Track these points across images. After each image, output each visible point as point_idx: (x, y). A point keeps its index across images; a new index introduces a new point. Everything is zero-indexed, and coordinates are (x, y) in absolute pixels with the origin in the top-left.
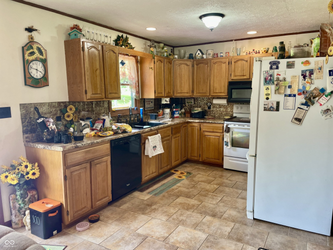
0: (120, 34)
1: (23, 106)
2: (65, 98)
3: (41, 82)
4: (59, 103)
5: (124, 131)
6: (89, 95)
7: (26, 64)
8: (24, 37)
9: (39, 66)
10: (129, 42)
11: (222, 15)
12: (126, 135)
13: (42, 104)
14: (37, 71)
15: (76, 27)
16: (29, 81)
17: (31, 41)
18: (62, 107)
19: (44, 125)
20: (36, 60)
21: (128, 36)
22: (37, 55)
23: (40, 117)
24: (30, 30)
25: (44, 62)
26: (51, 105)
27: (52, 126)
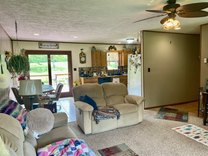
0: (111, 45)
1: (79, 68)
2: (90, 66)
3: (84, 62)
4: (89, 67)
5: (105, 76)
6: (95, 65)
7: (80, 58)
8: (80, 52)
9: (84, 58)
10: (115, 47)
11: (134, 39)
12: (104, 77)
13: (84, 68)
14: (83, 59)
15: (94, 47)
16: (81, 62)
17: (82, 52)
18: (90, 68)
19: (83, 73)
20: (83, 57)
21: (114, 45)
22: (83, 55)
23: (82, 71)
24: (82, 50)
25: (85, 57)
26: (86, 68)
27: (85, 73)
